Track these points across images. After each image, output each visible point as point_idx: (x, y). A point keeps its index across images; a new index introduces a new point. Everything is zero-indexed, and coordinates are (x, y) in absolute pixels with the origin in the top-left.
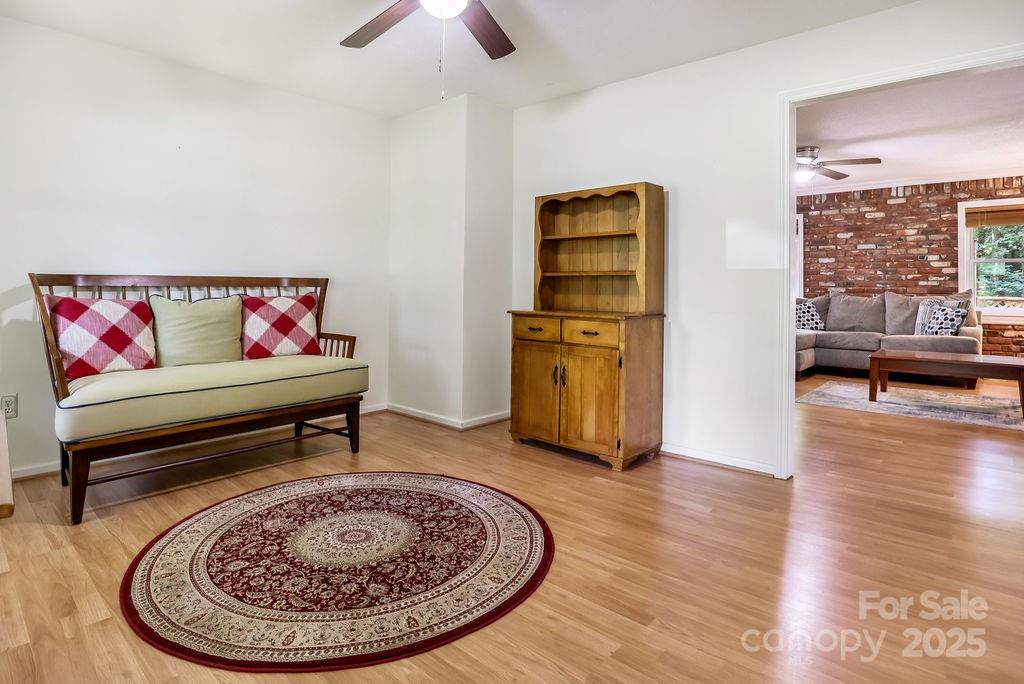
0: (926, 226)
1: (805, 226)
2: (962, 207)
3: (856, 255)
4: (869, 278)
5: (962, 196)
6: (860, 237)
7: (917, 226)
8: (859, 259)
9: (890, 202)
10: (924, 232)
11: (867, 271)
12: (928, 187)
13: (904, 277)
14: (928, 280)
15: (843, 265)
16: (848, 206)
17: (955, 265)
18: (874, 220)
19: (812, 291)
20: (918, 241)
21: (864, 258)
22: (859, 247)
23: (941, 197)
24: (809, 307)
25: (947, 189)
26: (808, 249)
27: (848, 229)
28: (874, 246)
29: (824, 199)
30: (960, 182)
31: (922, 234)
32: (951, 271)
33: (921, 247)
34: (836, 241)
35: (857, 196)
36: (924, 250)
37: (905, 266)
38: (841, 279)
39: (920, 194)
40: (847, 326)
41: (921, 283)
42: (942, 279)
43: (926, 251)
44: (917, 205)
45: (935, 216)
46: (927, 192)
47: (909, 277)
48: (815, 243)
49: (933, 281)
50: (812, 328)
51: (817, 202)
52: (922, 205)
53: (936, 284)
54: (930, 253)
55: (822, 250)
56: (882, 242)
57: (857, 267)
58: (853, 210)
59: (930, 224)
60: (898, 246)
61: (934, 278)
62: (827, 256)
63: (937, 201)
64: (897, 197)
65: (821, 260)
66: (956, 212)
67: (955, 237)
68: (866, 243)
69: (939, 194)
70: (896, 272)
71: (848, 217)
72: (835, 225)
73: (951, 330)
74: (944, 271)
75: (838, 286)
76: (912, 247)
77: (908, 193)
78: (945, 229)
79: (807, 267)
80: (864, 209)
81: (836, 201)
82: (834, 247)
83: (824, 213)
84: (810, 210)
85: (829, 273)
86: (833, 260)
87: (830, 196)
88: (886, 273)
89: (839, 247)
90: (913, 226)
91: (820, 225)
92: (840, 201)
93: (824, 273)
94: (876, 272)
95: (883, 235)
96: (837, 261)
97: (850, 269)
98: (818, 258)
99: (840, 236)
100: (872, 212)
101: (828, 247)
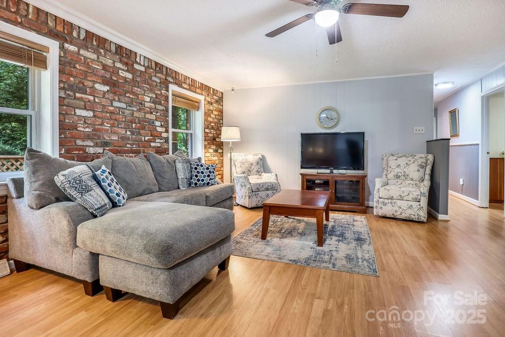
0: (154, 96)
2: (171, 88)
3: (111, 113)
4: (122, 138)
5: (171, 80)
6: (115, 93)
7: (150, 95)
8: (114, 117)
9: (136, 67)
10: (154, 101)
11: (120, 130)
12: (156, 64)
13: (143, 138)
14: (155, 142)
15: (100, 121)
17: (167, 131)
18: (125, 79)
19: (67, 151)
20: (150, 108)
21: (117, 116)
22: (115, 104)
23: (162, 76)
25: (164, 71)
26: (63, 94)
27: (105, 82)
28: (124, 106)
30: (170, 69)
31: (153, 103)
32: (165, 135)
33: (152, 113)
34: (94, 93)
35: (113, 48)
36: (153, 117)
37: (143, 128)
38: (99, 138)
39: (152, 69)
41: (153, 144)
43: (155, 117)
44: (150, 76)
45: (159, 90)
46: (155, 68)
47: (147, 138)
48: (71, 87)
52: (153, 78)
53: (159, 145)
54: (156, 119)
55: (79, 99)
56: (130, 104)
57: (113, 126)
58: (109, 62)
59: (156, 95)
60: (139, 110)
61: (159, 141)
62: (85, 108)
63: (160, 78)
64: (140, 64)
65: (80, 112)
66: (168, 91)
67: (167, 110)
68: (119, 101)
69: (161, 72)
70: (139, 133)
71: (105, 67)
72: (94, 72)
74: (163, 135)
75: (96, 145)
76: (147, 113)
77: (146, 64)
78: (163, 102)
79: (62, 119)
80: (118, 65)
81: (95, 43)
82: (91, 98)
83: (82, 52)
84: (66, 41)
85: (87, 130)
86: (90, 114)
87: (89, 35)
88: (133, 133)
89: (97, 100)
90: (148, 94)
91: (78, 66)
92: (98, 46)
93: (83, 129)
94: (126, 132)
95: (131, 96)
96: (95, 116)
97: (107, 126)
98: (75, 108)
99: (97, 86)
100: (123, 70)
101: (86, 96)
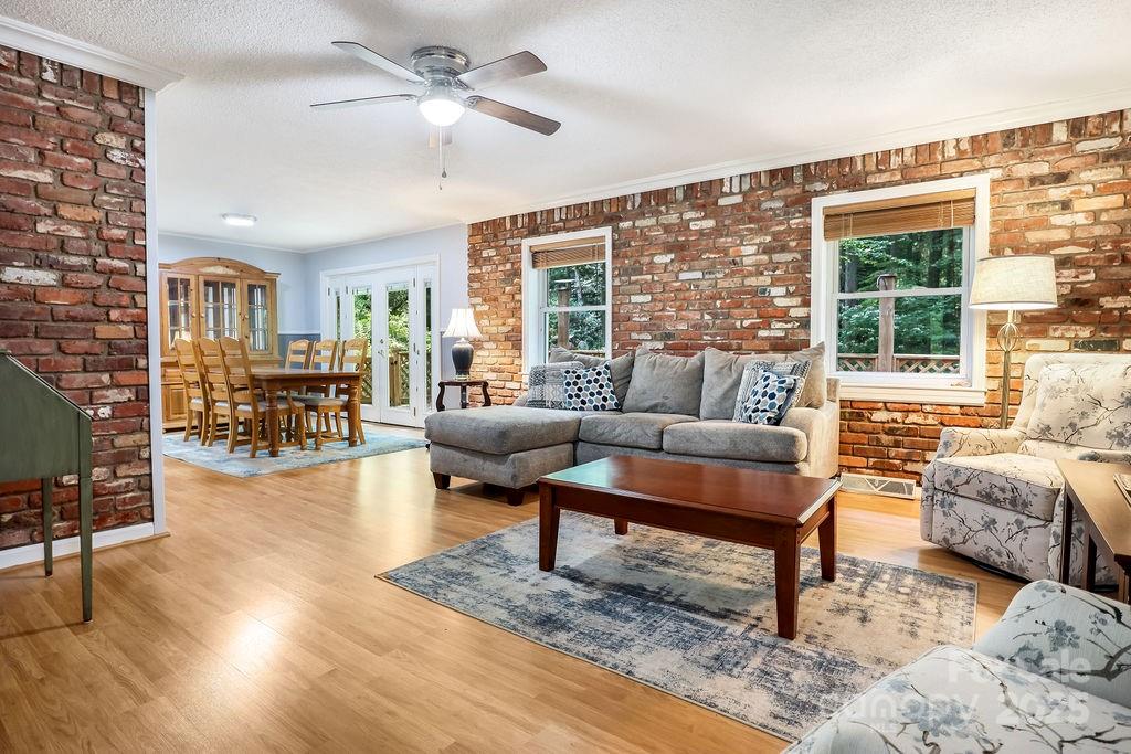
0: (768, 239)
1: (613, 244)
2: (819, 205)
3: (679, 290)
4: (693, 326)
5: (818, 186)
6: (683, 260)
7: (757, 241)
8: (681, 296)
9: (722, 202)
10: (767, 250)
11: (691, 314)
12: (773, 174)
13: (738, 324)
14: (770, 328)
15: (660, 305)
16: (667, 213)
17: (806, 303)
18: (701, 233)
19: (622, 346)
20: (757, 265)
21: (687, 294)
22: (683, 276)
23: (789, 191)
24: (599, 374)
25: (798, 177)
26: (617, 282)
27: (669, 249)
28: (699, 275)
29: (638, 200)
30: (816, 164)
31: (764, 252)
32: (801, 312)
33: (762, 274)
34: (652, 268)
35: (680, 195)
36: (765, 280)
37: (740, 305)
38: (658, 328)
39: (762, 188)
40: (647, 404)
41: (763, 333)
42: (789, 326)
43: (769, 281)
44: (756, 206)
45: (781, 223)
46: (771, 183)
47: (746, 323)
48: (627, 272)
49: (777, 330)
50: (596, 408)
51: (629, 207)
52: (766, 205)
53: (782, 334)
54: (773, 284)
55: (635, 282)
56: (708, 271)
57: (680, 309)
58: (673, 218)
59: (775, 237)
60: (732, 274)
61: (779, 325)
62: (641, 293)
63: (784, 198)
64: (731, 193)
65: (635, 299)
66: (810, 215)
67: (807, 257)
68: (690, 270)
69: (787, 185)
70: (728, 316)
71: (667, 229)
72: (652, 242)
73: (768, 414)
74: (793, 313)
75: (654, 338)
76: (751, 274)
77: (746, 187)
78: (793, 244)
79: (616, 310)
80: (689, 215)
81: (653, 203)
82: (649, 277)
83: (638, 223)
84: (620, 219)
85: (643, 319)
86: (648, 298)
87: (645, 196)
88: (715, 316)
89: (656, 278)
90: (751, 239)
91: (633, 244)
92: (657, 204)
93: (638, 319)
94: (702, 316)
95: (712, 256)
96: (653, 300)
97: (671, 311)
98: (629, 295)
99: (657, 259)
100: (698, 219)
101: (642, 277)
